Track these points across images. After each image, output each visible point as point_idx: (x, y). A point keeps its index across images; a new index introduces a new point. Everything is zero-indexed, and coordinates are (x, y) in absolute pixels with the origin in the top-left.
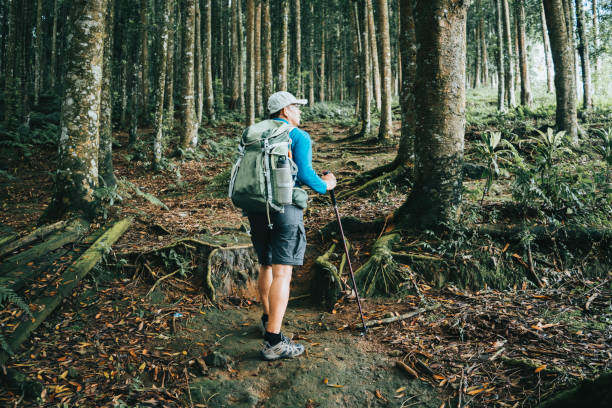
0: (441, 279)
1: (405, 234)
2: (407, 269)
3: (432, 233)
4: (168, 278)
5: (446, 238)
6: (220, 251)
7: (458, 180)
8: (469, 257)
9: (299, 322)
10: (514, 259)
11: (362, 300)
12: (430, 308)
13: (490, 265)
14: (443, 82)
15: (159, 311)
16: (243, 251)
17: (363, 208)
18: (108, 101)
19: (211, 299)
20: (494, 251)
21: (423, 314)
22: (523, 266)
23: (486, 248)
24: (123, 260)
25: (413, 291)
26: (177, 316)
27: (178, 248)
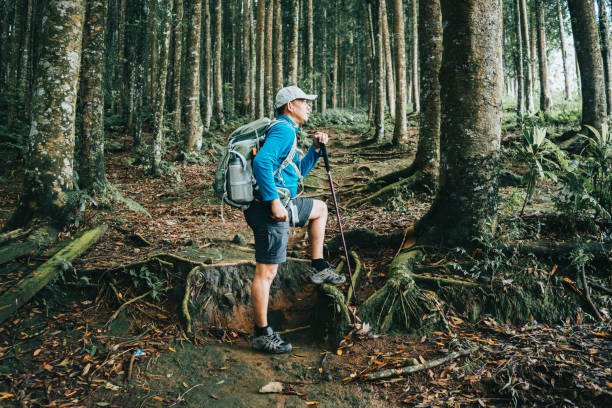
0: (476, 310)
1: (429, 251)
2: (432, 296)
3: (464, 251)
4: (138, 302)
5: (480, 257)
6: (203, 270)
7: (494, 185)
8: (509, 281)
9: (294, 366)
10: (566, 284)
11: (376, 336)
12: (466, 352)
13: (536, 292)
14: (476, 67)
15: (116, 347)
16: (231, 270)
17: (376, 218)
19: (185, 329)
20: (541, 274)
21: (455, 360)
22: (577, 293)
23: (530, 269)
24: (85, 278)
25: (440, 325)
26: (139, 353)
27: (152, 265)
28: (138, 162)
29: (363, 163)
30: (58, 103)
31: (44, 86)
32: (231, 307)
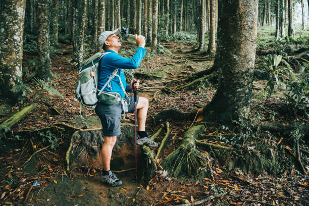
0: (231, 164)
1: (208, 125)
2: (206, 155)
3: (227, 128)
4: (43, 151)
5: (237, 131)
7: (249, 88)
8: (253, 148)
9: (121, 196)
10: (287, 150)
11: (170, 179)
12: (218, 195)
13: (268, 155)
14: (241, 17)
15: (24, 180)
16: (97, 132)
17: (187, 99)
18: (47, 29)
19: (66, 168)
20: (272, 142)
21: (212, 201)
22: (293, 156)
23: (266, 140)
24: (17, 137)
25: (208, 174)
26: (37, 184)
27: (53, 130)
28: (74, 61)
29: (190, 63)
30: (12, 36)
31: (4, 27)
32: (96, 153)
